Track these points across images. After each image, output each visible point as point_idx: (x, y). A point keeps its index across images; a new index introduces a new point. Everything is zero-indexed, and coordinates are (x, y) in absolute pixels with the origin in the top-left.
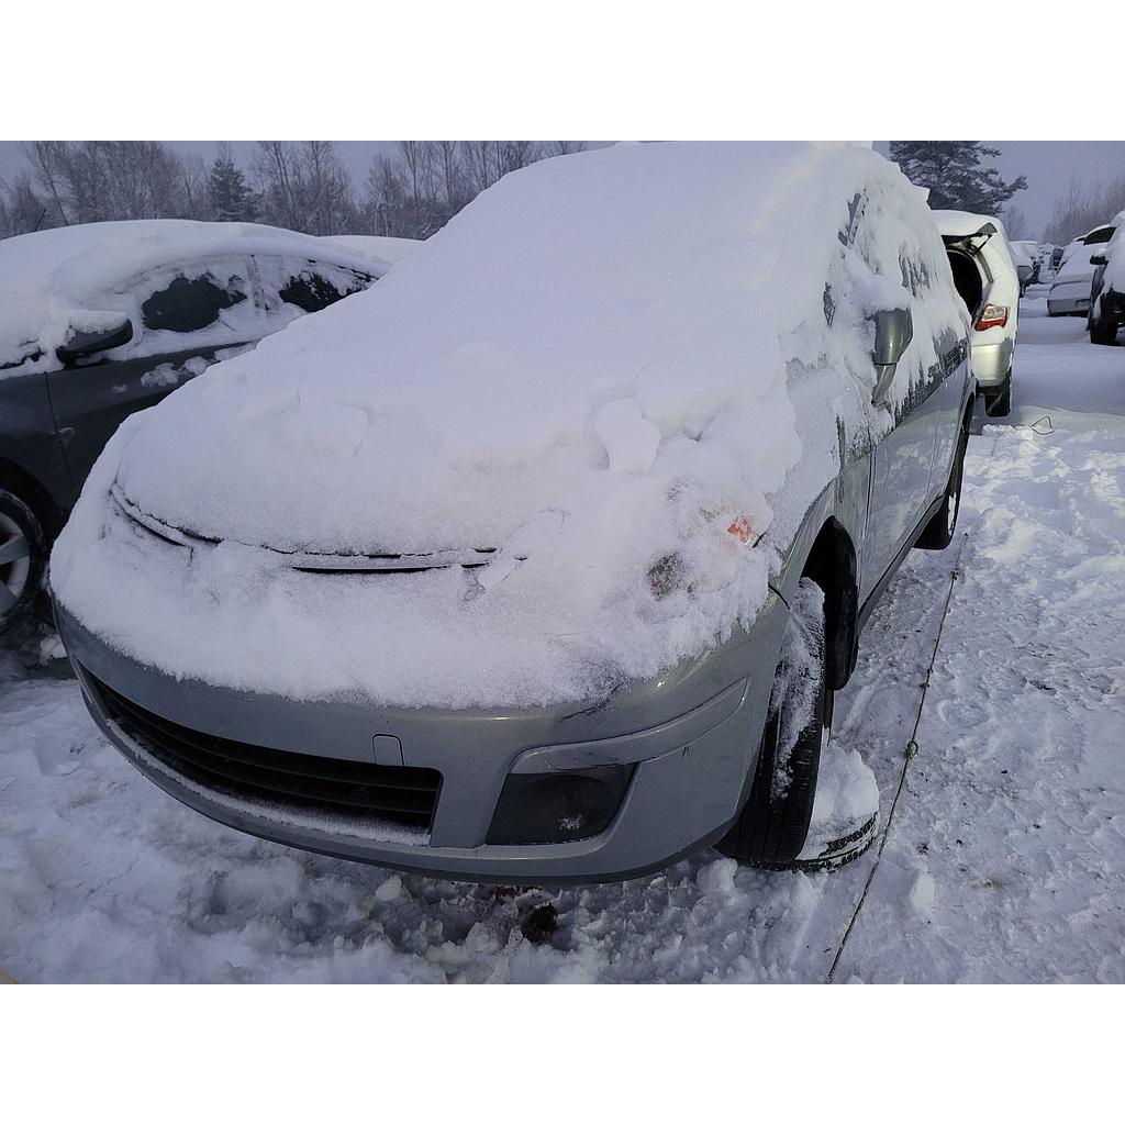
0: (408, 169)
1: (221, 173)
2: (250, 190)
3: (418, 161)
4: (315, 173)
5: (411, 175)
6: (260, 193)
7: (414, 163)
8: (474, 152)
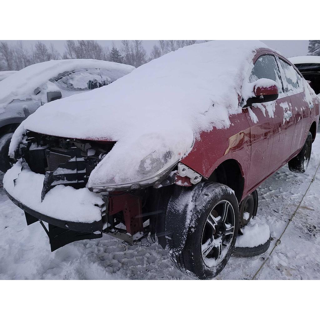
0: (161, 49)
1: (114, 51)
2: (121, 56)
3: (164, 47)
4: (137, 51)
5: (162, 51)
6: (123, 56)
7: (163, 48)
8: (180, 44)
